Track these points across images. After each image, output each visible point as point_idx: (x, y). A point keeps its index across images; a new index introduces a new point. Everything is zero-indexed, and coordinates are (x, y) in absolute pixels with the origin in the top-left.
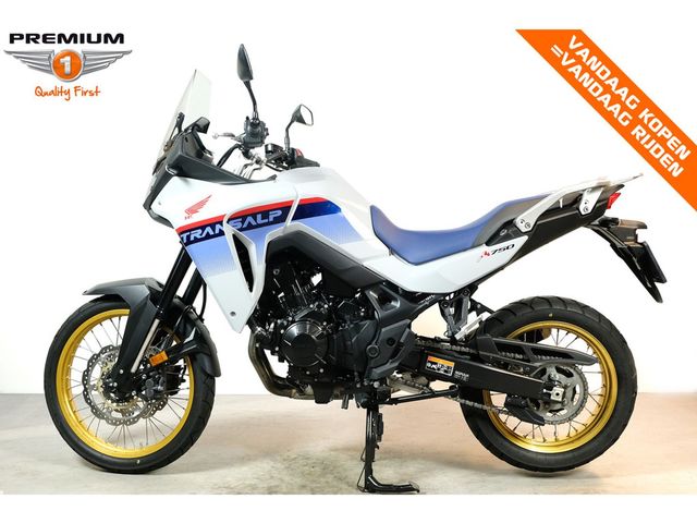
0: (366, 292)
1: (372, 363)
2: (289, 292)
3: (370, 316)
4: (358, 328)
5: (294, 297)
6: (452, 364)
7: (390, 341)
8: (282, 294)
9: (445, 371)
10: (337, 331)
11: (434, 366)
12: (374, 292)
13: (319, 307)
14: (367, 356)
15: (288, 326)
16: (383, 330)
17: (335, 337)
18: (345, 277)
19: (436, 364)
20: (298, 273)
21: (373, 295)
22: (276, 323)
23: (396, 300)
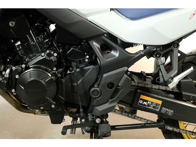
0: (90, 42)
1: (94, 102)
2: (24, 41)
3: (93, 61)
4: (83, 72)
5: (29, 46)
6: (160, 102)
7: (111, 85)
8: (19, 43)
9: (154, 107)
10: (66, 74)
11: (145, 103)
12: (97, 42)
13: (49, 55)
14: (90, 97)
15: (22, 71)
16: (105, 75)
17: (63, 80)
18: (73, 30)
19: (146, 101)
20: (32, 24)
21: (96, 45)
22: (11, 70)
23: (115, 50)
